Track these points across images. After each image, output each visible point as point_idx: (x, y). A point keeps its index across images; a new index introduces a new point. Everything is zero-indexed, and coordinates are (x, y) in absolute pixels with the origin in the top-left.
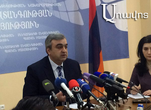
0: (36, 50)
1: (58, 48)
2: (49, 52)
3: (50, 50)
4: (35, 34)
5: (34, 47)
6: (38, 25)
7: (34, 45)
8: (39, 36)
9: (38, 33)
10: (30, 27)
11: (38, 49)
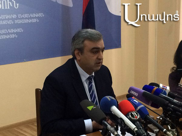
0: (15, 37)
1: (93, 52)
2: (78, 56)
3: (80, 54)
4: (13, 17)
5: (12, 33)
6: (18, 4)
7: (12, 31)
8: (19, 19)
9: (17, 16)
10: (7, 7)
11: (17, 37)
